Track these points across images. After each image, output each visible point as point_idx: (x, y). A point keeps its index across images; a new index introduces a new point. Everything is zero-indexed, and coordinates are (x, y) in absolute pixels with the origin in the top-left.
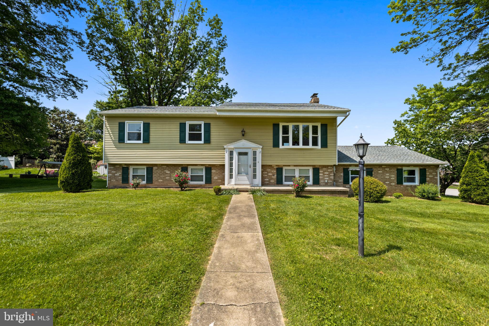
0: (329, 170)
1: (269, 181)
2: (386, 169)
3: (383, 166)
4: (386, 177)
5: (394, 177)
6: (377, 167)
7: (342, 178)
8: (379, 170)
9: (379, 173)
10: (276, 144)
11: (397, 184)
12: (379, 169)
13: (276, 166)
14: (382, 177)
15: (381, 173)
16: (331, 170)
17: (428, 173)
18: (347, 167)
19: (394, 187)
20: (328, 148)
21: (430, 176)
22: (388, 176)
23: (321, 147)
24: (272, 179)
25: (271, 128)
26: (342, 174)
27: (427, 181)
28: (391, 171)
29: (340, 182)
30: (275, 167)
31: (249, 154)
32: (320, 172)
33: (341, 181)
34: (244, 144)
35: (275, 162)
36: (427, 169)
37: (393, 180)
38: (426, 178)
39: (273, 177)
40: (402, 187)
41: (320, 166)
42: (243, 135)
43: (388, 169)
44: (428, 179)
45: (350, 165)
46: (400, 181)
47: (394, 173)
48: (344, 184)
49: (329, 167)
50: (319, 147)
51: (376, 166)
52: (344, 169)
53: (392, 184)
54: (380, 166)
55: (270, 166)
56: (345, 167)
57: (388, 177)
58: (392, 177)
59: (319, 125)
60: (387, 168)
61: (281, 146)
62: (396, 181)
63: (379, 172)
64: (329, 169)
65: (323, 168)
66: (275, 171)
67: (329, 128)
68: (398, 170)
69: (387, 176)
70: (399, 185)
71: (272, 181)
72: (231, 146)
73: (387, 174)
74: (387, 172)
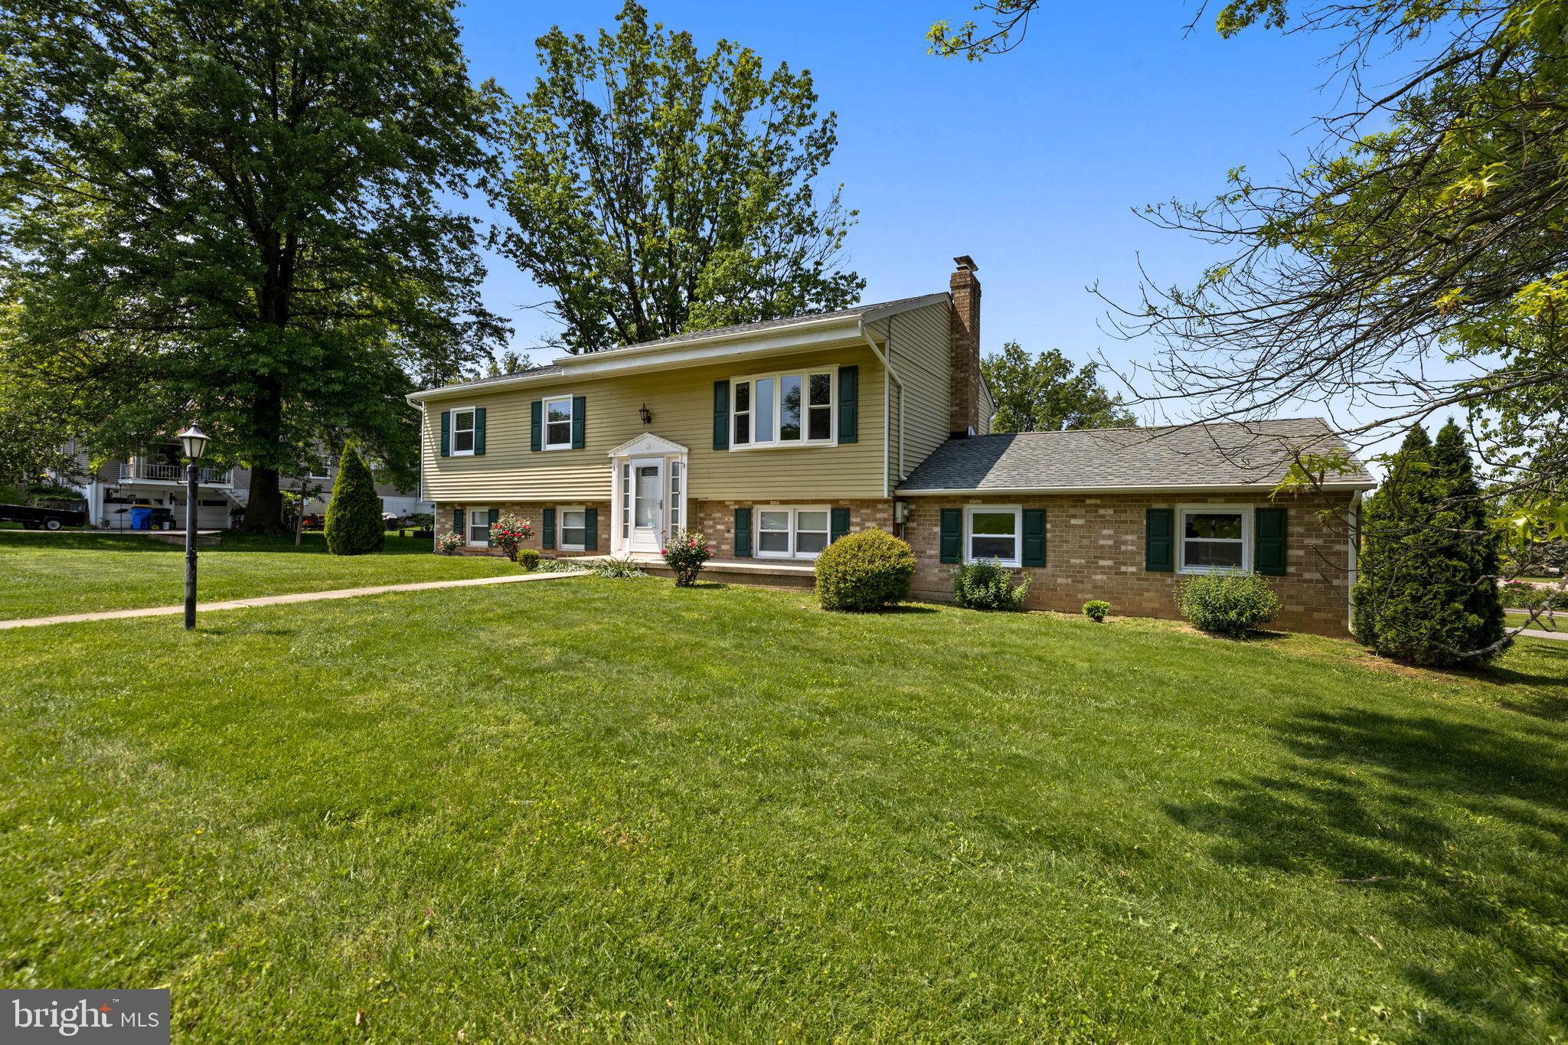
0: (879, 516)
1: (717, 547)
2: (1102, 511)
3: (1088, 502)
4: (1101, 542)
5: (1133, 543)
6: (1065, 503)
7: (938, 541)
8: (1074, 517)
9: (1074, 526)
10: (720, 443)
11: (1147, 569)
12: (1072, 511)
13: (736, 502)
14: (1086, 542)
15: (1081, 526)
16: (885, 515)
17: (1295, 529)
18: (957, 506)
19: (1132, 582)
20: (860, 443)
21: (1308, 541)
22: (1109, 537)
23: (840, 442)
24: (723, 540)
25: (711, 393)
26: (937, 529)
27: (1290, 560)
28: (1123, 517)
29: (931, 557)
30: (733, 507)
31: (661, 471)
32: (853, 520)
33: (933, 552)
34: (650, 446)
35: (730, 493)
36: (1292, 512)
37: (1132, 552)
38: (1283, 547)
39: (727, 535)
40: (1169, 581)
41: (851, 500)
42: (648, 420)
43: (1111, 511)
44: (1294, 553)
45: (967, 498)
46: (1159, 560)
47: (1135, 527)
48: (942, 562)
49: (880, 506)
50: (833, 441)
51: (1059, 502)
52: (943, 511)
53: (1123, 569)
54: (1078, 499)
55: (721, 503)
56: (949, 506)
57: (1110, 542)
58: (1125, 543)
59: (832, 372)
60: (1104, 507)
61: (734, 447)
62: (1142, 559)
63: (1073, 522)
64: (880, 511)
65: (861, 507)
66: (732, 519)
67: (862, 378)
68: (1150, 513)
69: (1106, 537)
70: (1158, 575)
71: (725, 547)
72: (623, 452)
73: (1105, 532)
74: (1105, 523)
